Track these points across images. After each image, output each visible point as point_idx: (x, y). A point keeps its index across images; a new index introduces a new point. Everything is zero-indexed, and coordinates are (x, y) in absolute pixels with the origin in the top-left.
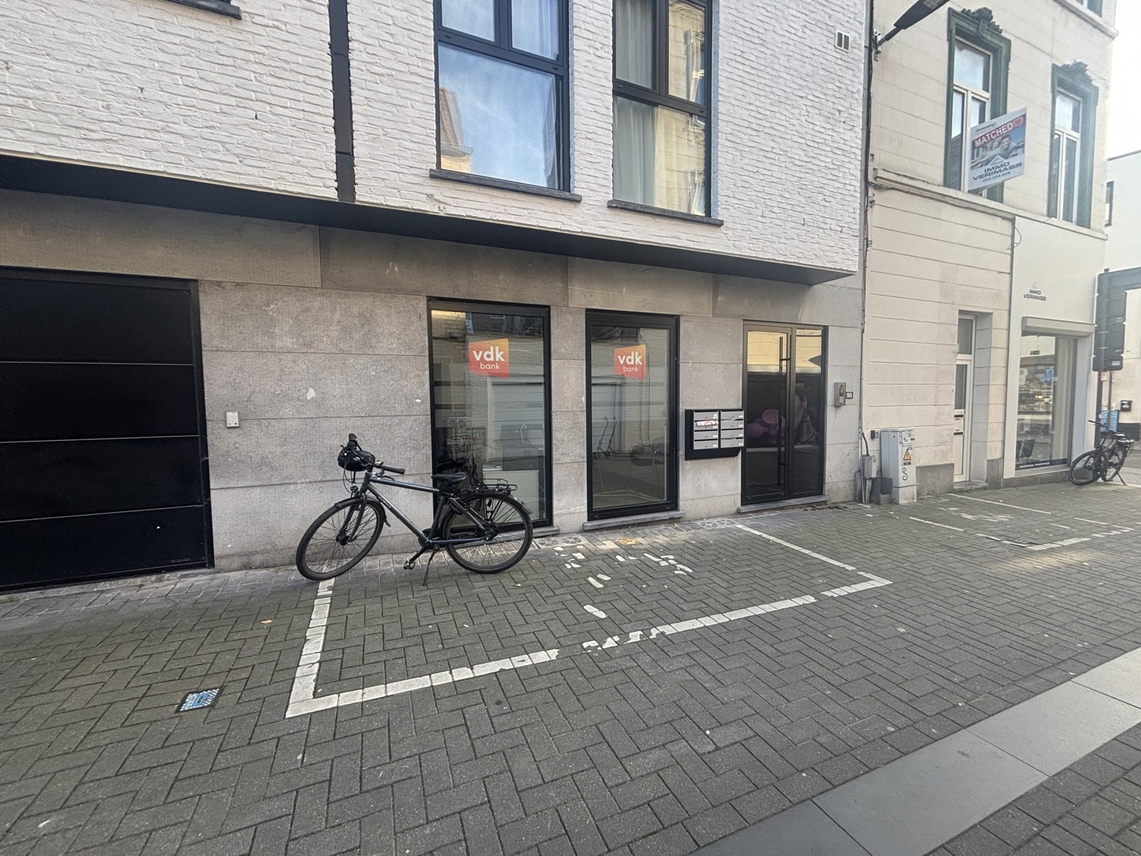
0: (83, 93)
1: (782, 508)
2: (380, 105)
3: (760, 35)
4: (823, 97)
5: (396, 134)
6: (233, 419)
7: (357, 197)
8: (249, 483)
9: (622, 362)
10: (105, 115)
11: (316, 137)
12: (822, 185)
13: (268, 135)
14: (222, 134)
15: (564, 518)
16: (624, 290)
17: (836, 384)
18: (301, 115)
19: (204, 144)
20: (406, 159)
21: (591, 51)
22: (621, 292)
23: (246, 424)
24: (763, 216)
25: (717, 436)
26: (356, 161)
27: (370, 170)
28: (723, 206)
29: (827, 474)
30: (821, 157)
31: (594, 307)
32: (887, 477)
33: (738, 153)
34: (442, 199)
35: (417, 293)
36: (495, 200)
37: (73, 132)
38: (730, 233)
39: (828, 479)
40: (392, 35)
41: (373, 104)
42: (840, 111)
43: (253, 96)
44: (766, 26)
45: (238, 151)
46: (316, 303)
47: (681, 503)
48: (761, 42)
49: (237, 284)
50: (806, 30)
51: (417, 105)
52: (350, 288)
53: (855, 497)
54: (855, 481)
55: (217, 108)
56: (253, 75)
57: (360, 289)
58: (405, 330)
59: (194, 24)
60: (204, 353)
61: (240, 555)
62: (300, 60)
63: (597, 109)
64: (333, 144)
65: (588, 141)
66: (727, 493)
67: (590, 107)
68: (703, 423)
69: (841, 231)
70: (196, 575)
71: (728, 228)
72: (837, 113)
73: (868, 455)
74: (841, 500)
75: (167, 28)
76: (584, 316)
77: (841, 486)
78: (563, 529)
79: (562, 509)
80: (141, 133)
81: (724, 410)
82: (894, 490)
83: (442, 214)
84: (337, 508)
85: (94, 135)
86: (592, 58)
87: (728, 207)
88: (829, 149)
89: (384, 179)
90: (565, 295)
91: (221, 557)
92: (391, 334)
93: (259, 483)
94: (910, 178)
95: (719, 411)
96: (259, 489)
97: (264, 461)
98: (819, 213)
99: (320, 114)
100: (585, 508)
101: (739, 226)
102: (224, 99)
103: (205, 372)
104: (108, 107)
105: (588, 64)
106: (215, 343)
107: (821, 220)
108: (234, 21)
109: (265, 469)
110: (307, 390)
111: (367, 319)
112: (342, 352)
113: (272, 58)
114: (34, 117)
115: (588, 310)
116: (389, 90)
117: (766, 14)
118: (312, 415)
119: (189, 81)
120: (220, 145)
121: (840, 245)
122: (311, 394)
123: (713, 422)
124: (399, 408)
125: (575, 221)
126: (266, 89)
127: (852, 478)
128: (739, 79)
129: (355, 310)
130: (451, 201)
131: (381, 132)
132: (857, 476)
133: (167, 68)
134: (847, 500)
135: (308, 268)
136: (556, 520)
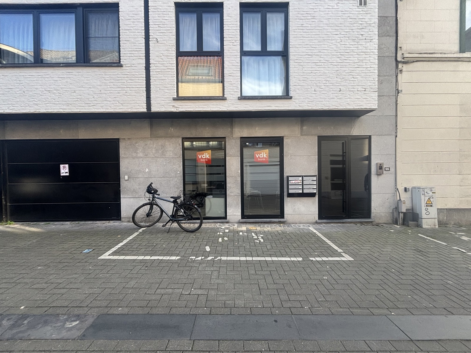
0: (89, 95)
1: (343, 223)
2: (158, 81)
3: (311, 15)
4: (351, 31)
5: (163, 88)
6: (126, 177)
7: (152, 110)
8: (130, 197)
9: (257, 157)
10: (93, 99)
11: (141, 94)
12: (351, 71)
13: (129, 96)
14: (117, 99)
15: (231, 217)
16: (257, 129)
17: (377, 164)
18: (137, 89)
19: (113, 102)
20: (166, 95)
21: (231, 44)
22: (256, 129)
23: (129, 179)
24: (315, 91)
25: (301, 188)
26: (151, 99)
27: (156, 101)
28: (293, 90)
29: (372, 208)
30: (350, 59)
31: (244, 136)
32: (416, 212)
33: (301, 67)
34: (177, 106)
35: (178, 137)
36: (195, 104)
37: (86, 105)
38: (297, 101)
39: (373, 210)
40: (162, 59)
41: (157, 81)
42: (362, 35)
43: (125, 86)
44: (315, 10)
45: (121, 102)
46: (149, 142)
47: (285, 216)
48: (312, 17)
49: (129, 139)
50: (338, 4)
51: (169, 78)
52: (158, 137)
53: (393, 221)
54: (393, 213)
55: (117, 92)
56: (125, 81)
57: (161, 137)
58: (175, 149)
59: (112, 71)
60: (120, 159)
61: (127, 218)
62: (137, 73)
63: (233, 64)
64: (145, 95)
65: (230, 77)
66: (310, 213)
67: (230, 64)
68: (294, 182)
69: (365, 91)
70: (117, 222)
71: (295, 99)
72: (361, 36)
73: (400, 200)
74: (383, 222)
75: (106, 74)
76: (239, 140)
77: (383, 215)
78: (231, 221)
79: (230, 213)
80: (100, 102)
81: (305, 176)
82: (420, 220)
83: (178, 111)
84: (144, 205)
85: (90, 105)
86: (232, 46)
87: (296, 90)
88: (356, 54)
89: (159, 103)
90: (232, 133)
91: (123, 218)
92: (170, 151)
93: (133, 197)
94: (430, 53)
95: (303, 176)
96: (133, 199)
97: (134, 191)
98: (350, 84)
99: (142, 88)
100: (240, 214)
101: (302, 97)
102: (119, 89)
103: (120, 164)
104: (93, 97)
105: (230, 49)
106: (123, 156)
107: (351, 87)
108: (121, 67)
109: (134, 193)
110: (146, 169)
111: (163, 146)
112: (156, 157)
113: (130, 75)
114: (79, 103)
115: (241, 138)
116: (161, 76)
117: (315, 5)
118: (147, 177)
119: (111, 86)
120: (117, 102)
121: (365, 97)
122: (147, 170)
123: (299, 181)
124: (172, 175)
125: (225, 107)
126: (129, 84)
127: (391, 211)
128: (301, 36)
129: (160, 144)
130: (180, 107)
131: (159, 89)
132: (394, 210)
133: (106, 84)
134: (388, 222)
135: (147, 132)
136: (228, 217)
